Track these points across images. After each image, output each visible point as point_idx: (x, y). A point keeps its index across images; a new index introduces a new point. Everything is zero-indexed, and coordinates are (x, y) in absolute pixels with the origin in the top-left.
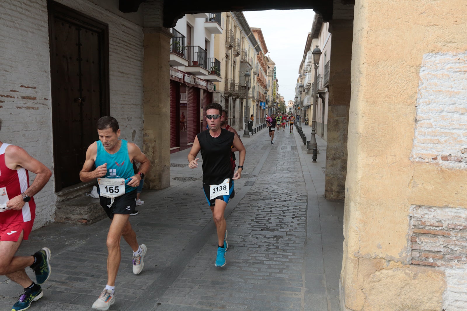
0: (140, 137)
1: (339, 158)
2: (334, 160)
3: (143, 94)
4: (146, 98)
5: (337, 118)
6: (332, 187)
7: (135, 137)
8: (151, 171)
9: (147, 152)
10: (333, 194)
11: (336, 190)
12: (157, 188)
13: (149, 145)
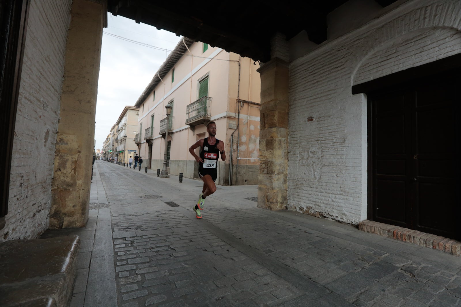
0: (52, 144)
1: (282, 173)
2: (279, 174)
3: (63, 79)
4: (67, 87)
5: (280, 138)
6: (278, 199)
7: (48, 142)
8: (66, 199)
9: (62, 169)
10: (278, 205)
11: (281, 201)
12: (78, 224)
13: (66, 158)
